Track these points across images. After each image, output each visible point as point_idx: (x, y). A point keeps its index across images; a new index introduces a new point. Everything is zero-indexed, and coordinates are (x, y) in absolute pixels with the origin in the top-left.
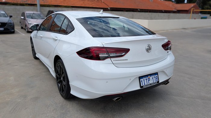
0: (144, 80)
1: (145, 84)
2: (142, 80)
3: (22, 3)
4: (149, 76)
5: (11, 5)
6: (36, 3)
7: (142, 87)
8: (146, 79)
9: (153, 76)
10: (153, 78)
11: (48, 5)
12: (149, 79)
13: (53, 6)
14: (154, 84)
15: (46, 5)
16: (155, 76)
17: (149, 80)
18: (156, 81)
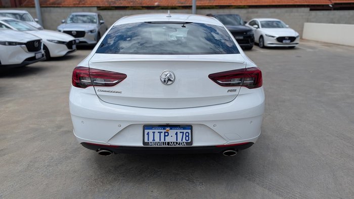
0: (154, 133)
1: (154, 140)
2: (151, 131)
3: (174, 5)
4: (168, 129)
5: (159, 9)
6: (191, 5)
7: (148, 143)
8: (160, 133)
9: (179, 131)
10: (176, 134)
11: (211, 6)
12: (166, 134)
13: (217, 7)
14: (178, 146)
15: (207, 6)
16: (185, 131)
17: (165, 136)
18: (184, 140)
